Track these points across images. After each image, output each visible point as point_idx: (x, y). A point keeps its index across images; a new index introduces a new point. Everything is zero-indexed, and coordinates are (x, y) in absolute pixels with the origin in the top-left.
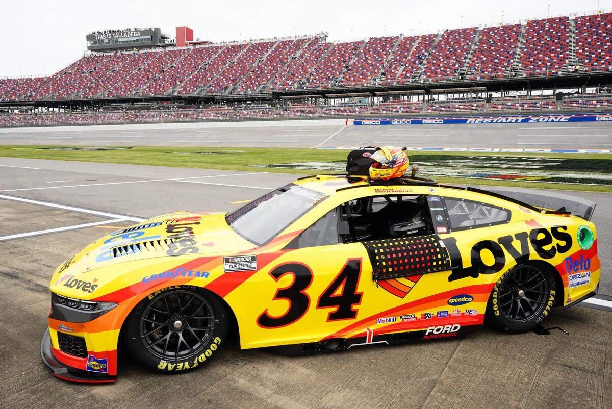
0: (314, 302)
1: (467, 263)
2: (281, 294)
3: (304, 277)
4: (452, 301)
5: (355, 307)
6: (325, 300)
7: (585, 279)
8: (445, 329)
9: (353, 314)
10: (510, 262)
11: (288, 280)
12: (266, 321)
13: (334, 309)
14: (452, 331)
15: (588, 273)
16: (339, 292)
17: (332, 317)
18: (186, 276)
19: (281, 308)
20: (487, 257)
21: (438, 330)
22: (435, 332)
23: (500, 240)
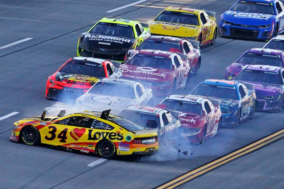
0: (57, 136)
1: (92, 136)
2: (50, 132)
3: (55, 130)
4: (89, 145)
5: (65, 140)
6: (59, 136)
7: (127, 150)
8: (85, 151)
9: (65, 142)
10: (101, 138)
11: (51, 129)
12: (46, 138)
13: (61, 139)
14: (87, 152)
15: (128, 148)
16: (62, 135)
17: (61, 141)
18: (32, 124)
19: (50, 136)
20: (97, 136)
21: (84, 151)
22: (83, 151)
23: (101, 132)
